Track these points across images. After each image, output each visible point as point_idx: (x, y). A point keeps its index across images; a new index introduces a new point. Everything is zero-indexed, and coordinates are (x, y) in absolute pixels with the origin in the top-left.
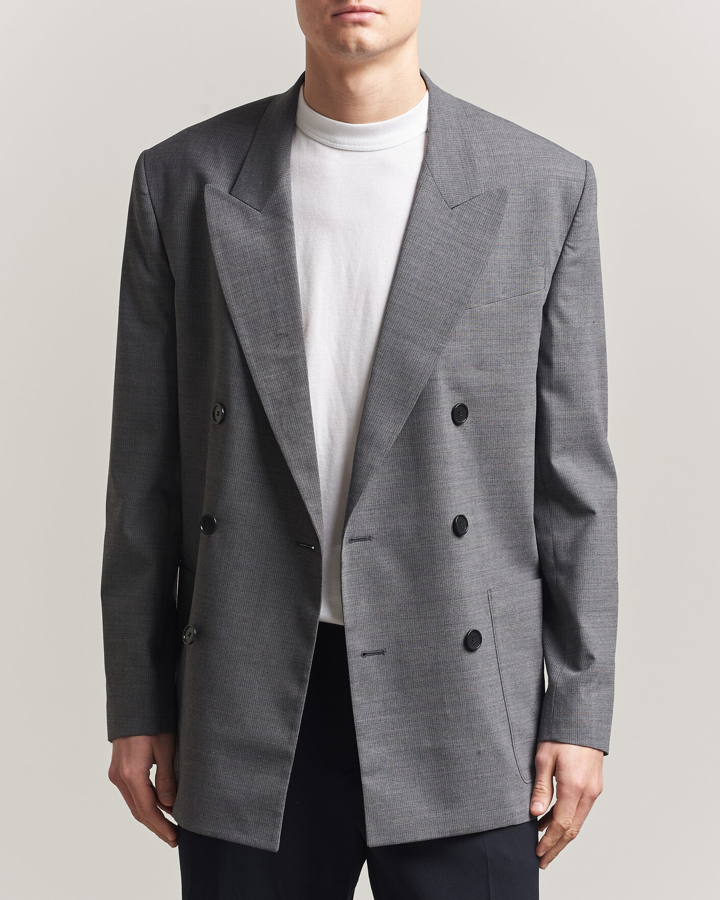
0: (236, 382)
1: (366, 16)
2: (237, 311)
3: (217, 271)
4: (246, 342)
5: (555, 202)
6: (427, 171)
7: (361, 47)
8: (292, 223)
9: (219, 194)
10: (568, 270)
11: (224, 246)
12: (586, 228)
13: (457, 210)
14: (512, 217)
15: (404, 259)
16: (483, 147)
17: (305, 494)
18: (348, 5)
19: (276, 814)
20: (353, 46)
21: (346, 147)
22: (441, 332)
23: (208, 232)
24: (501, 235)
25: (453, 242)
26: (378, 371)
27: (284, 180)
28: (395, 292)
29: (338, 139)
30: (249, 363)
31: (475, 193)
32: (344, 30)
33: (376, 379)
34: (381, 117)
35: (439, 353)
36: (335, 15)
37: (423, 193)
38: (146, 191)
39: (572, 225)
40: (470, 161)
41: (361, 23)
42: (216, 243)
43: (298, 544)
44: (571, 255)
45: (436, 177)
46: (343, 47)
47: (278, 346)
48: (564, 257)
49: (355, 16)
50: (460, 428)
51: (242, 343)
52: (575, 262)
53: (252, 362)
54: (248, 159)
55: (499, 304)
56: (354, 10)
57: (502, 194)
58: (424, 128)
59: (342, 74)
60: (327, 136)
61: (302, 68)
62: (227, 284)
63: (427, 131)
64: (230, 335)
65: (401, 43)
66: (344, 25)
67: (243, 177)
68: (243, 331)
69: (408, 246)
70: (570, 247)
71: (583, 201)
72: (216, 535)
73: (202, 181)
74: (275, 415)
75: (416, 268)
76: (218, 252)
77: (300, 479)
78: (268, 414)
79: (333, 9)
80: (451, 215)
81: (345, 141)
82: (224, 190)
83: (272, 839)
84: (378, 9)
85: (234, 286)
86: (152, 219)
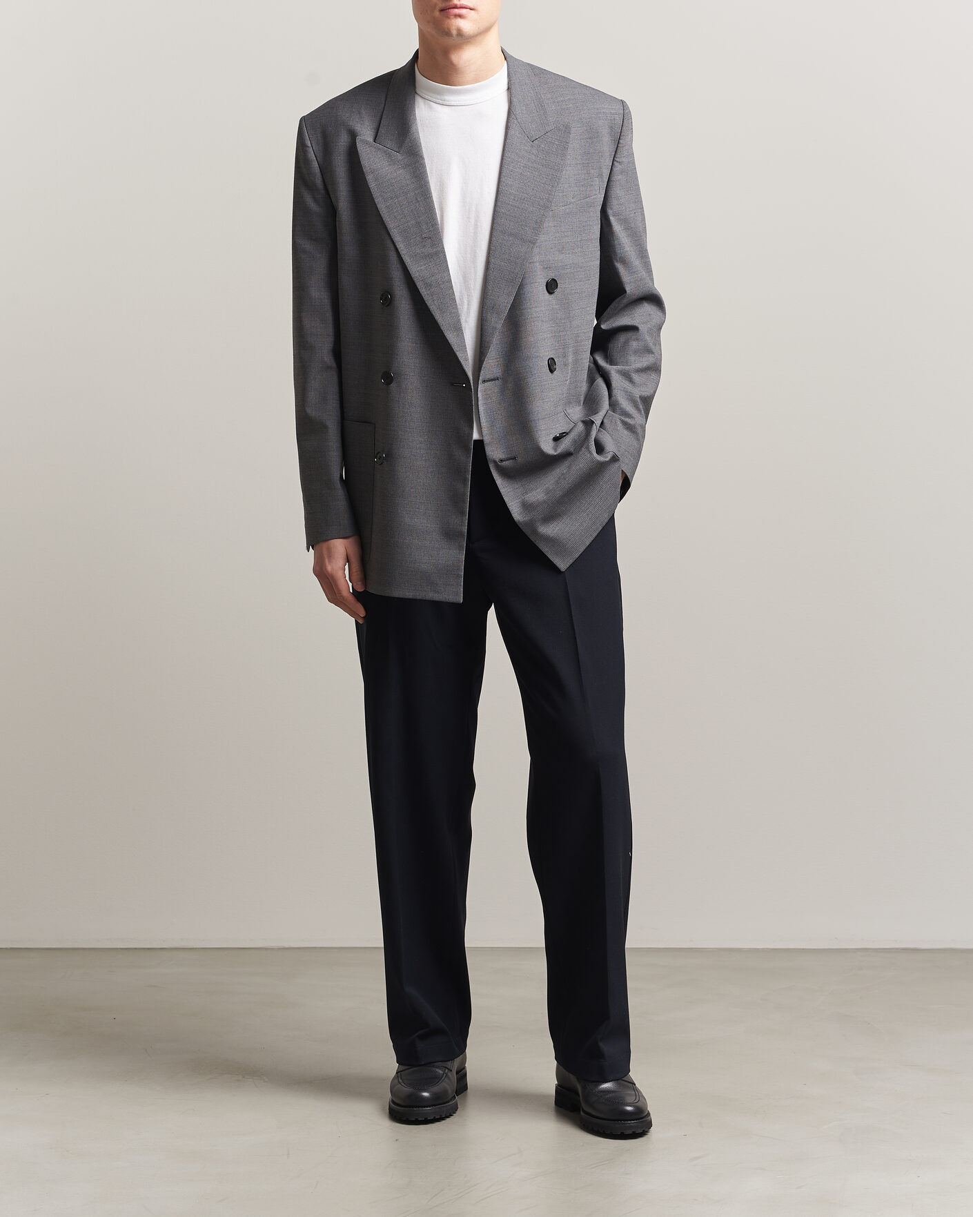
0: (397, 274)
1: (463, 11)
2: (391, 224)
3: (373, 198)
4: (401, 246)
5: (605, 131)
6: (512, 115)
7: (460, 33)
8: (423, 159)
9: (367, 143)
10: (618, 177)
11: (376, 179)
12: (627, 147)
13: (536, 142)
14: (575, 144)
15: (503, 179)
16: (549, 96)
17: (455, 348)
18: (451, 3)
19: (458, 576)
20: (454, 32)
21: (453, 103)
22: (534, 229)
23: (363, 171)
24: (569, 157)
25: (535, 165)
26: (492, 260)
27: (413, 129)
28: (499, 204)
29: (447, 98)
30: (405, 260)
31: (548, 129)
32: (448, 21)
33: (491, 266)
34: (476, 80)
35: (534, 244)
36: (442, 10)
37: (511, 132)
38: (310, 145)
39: (618, 146)
40: (542, 106)
41: (460, 16)
42: (370, 178)
43: (452, 384)
44: (618, 167)
45: (519, 120)
46: (447, 33)
47: (424, 246)
48: (614, 169)
49: (456, 11)
50: (552, 296)
51: (398, 247)
52: (622, 172)
53: (407, 260)
54: (384, 117)
55: (571, 206)
56: (456, 7)
57: (567, 129)
58: (506, 87)
59: (446, 52)
60: (439, 97)
61: (416, 46)
62: (382, 207)
63: (508, 89)
64: (389, 242)
65: (487, 30)
66: (448, 17)
67: (382, 130)
68: (398, 239)
69: (504, 171)
70: (617, 162)
71: (624, 128)
72: (393, 385)
73: (353, 135)
74: (428, 294)
75: (512, 186)
76: (372, 185)
77: (451, 337)
78: (423, 295)
79: (441, 5)
80: (532, 146)
81: (451, 99)
82: (371, 139)
83: (457, 594)
84: (472, 7)
85: (388, 207)
86: (315, 164)
